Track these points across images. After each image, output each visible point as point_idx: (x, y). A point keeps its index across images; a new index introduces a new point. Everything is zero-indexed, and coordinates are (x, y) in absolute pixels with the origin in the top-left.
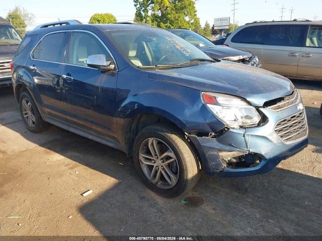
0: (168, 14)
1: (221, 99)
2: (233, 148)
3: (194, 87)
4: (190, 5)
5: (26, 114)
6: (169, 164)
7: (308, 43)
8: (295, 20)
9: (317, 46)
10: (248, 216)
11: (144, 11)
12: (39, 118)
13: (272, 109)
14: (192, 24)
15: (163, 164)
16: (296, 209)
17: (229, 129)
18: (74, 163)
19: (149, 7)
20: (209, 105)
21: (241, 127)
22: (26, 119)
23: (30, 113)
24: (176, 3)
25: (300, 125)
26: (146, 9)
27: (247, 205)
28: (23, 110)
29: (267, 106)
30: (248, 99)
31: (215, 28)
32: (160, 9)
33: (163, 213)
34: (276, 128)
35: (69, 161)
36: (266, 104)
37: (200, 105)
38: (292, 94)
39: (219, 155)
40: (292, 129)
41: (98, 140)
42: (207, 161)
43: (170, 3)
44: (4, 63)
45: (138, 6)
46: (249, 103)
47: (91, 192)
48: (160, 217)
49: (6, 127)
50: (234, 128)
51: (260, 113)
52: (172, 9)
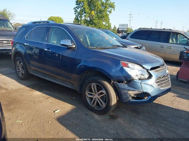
0: (94, 20)
1: (130, 65)
2: (135, 89)
3: (117, 59)
4: (106, 16)
5: (19, 69)
6: (102, 97)
7: (171, 41)
8: (164, 29)
9: (175, 43)
10: (141, 124)
11: (80, 17)
12: (27, 72)
13: (154, 71)
14: (107, 26)
15: (99, 97)
16: (165, 122)
17: (133, 80)
18: (48, 96)
19: (83, 15)
20: (124, 67)
21: (140, 79)
22: (18, 72)
23: (21, 69)
24: (98, 14)
25: (167, 80)
26: (81, 16)
27: (140, 119)
28: (17, 67)
29: (152, 70)
30: (143, 66)
31: (119, 30)
32: (89, 17)
33: (98, 122)
34: (156, 80)
35: (44, 95)
36: (152, 69)
37: (120, 67)
38: (163, 65)
39: (128, 93)
40: (163, 82)
41: (62, 84)
42: (122, 96)
43: (95, 14)
44: (3, 40)
45: (77, 14)
46: (144, 68)
47: (59, 111)
48: (96, 124)
49: (6, 76)
50: (136, 79)
51: (149, 73)
52: (96, 17)
